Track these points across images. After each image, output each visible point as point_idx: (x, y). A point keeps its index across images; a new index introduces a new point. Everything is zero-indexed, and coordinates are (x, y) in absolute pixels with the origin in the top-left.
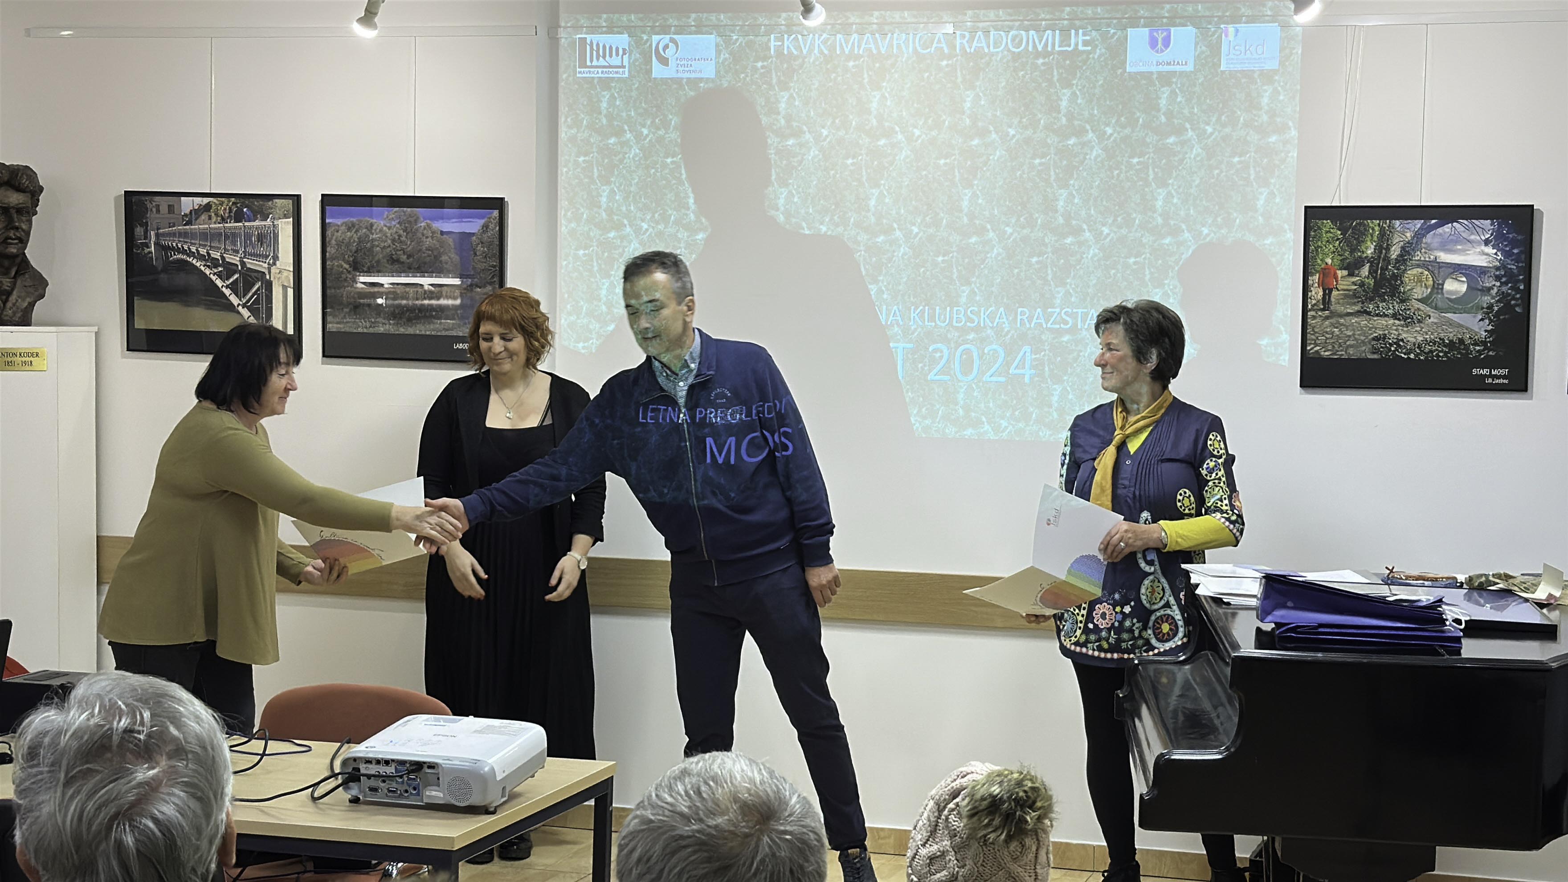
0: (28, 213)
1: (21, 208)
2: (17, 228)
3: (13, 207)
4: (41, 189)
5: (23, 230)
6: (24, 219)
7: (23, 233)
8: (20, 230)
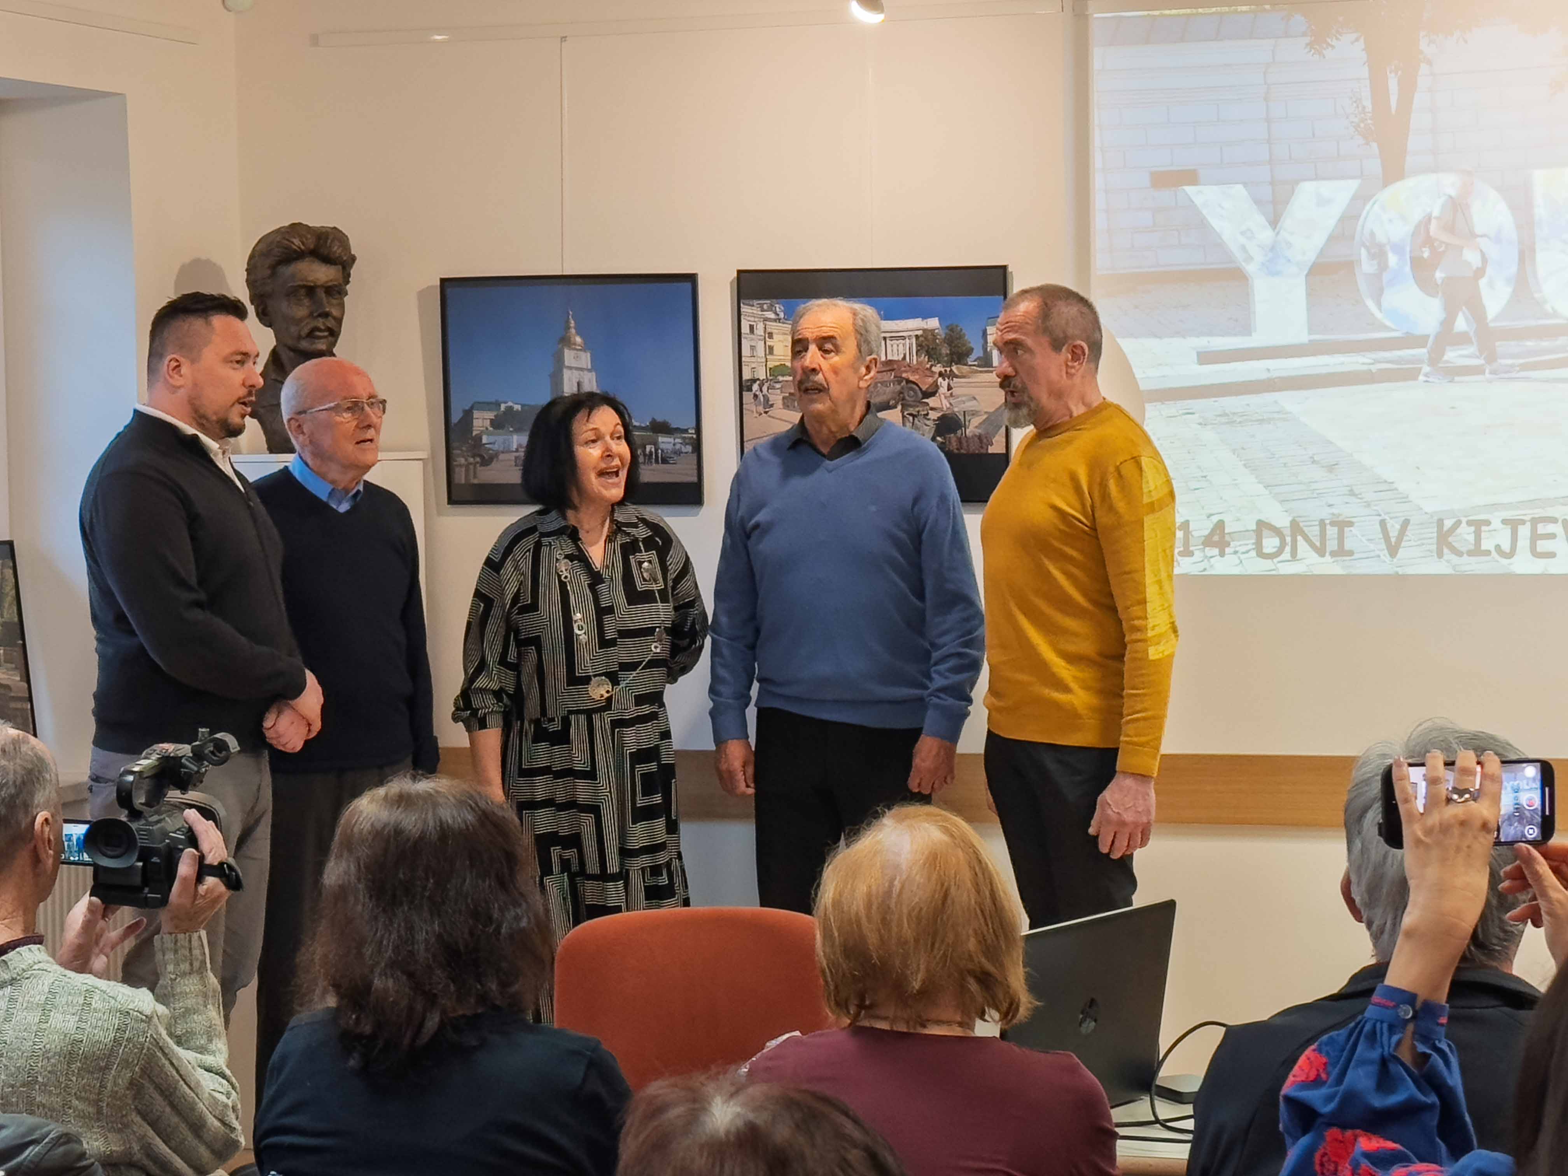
0: (339, 293)
1: (330, 287)
2: (326, 315)
3: (322, 286)
4: (353, 259)
5: (335, 318)
6: (334, 302)
7: (333, 321)
8: (330, 318)
